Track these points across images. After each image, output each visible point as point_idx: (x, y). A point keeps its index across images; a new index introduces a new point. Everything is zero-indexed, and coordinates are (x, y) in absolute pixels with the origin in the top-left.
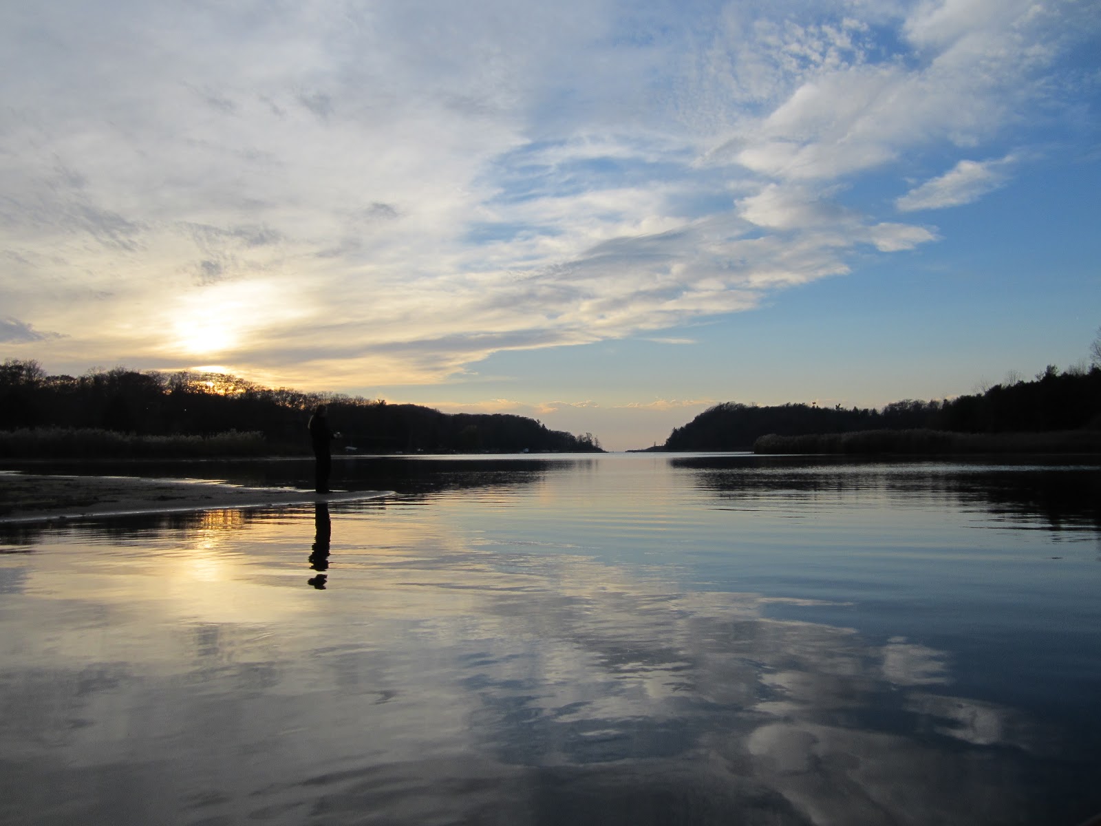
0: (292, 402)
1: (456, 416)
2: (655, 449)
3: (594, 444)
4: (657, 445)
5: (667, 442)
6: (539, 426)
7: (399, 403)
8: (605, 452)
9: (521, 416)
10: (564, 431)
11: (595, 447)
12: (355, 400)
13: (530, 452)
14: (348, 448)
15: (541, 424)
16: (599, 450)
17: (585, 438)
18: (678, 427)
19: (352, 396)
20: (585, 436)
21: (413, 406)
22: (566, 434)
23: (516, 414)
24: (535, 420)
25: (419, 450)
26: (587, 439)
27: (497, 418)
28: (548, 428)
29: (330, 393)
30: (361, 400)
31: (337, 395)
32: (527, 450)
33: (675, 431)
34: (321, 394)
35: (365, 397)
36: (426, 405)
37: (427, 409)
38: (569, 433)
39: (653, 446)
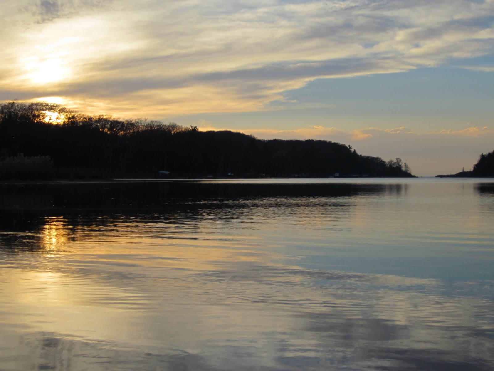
0: (111, 129)
1: (270, 142)
2: (463, 175)
3: (404, 169)
4: (466, 170)
5: (474, 168)
6: (350, 151)
7: (216, 130)
8: (414, 177)
9: (333, 142)
10: (375, 156)
11: (404, 172)
12: (169, 126)
13: (341, 176)
14: (162, 172)
15: (352, 150)
16: (407, 175)
17: (395, 163)
18: (486, 153)
19: (166, 123)
20: (395, 161)
21: (230, 132)
22: (377, 159)
23: (328, 140)
24: (347, 145)
25: (230, 174)
26: (397, 165)
27: (310, 143)
28: (359, 153)
29: (146, 120)
30: (174, 126)
31: (152, 122)
32: (337, 175)
33: (483, 158)
34: (137, 120)
35: (179, 124)
36: (241, 132)
37: (243, 135)
38: (380, 159)
39: (461, 171)
